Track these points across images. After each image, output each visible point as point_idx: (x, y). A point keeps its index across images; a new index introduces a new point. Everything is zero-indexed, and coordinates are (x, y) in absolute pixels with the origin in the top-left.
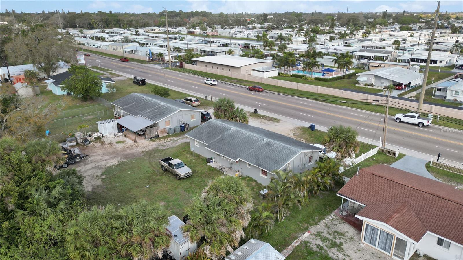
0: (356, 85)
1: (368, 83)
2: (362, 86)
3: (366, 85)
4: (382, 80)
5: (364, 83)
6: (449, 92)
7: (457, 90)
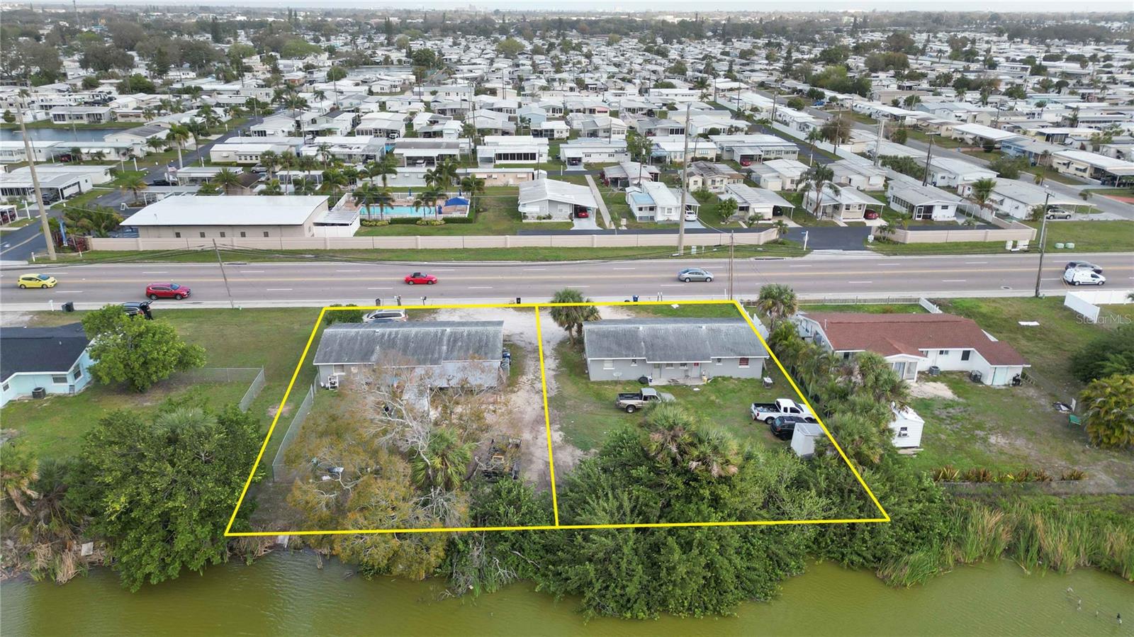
0: (524, 221)
1: (543, 215)
2: (532, 221)
3: (539, 218)
4: (560, 207)
5: (536, 216)
6: (659, 210)
7: (669, 207)
